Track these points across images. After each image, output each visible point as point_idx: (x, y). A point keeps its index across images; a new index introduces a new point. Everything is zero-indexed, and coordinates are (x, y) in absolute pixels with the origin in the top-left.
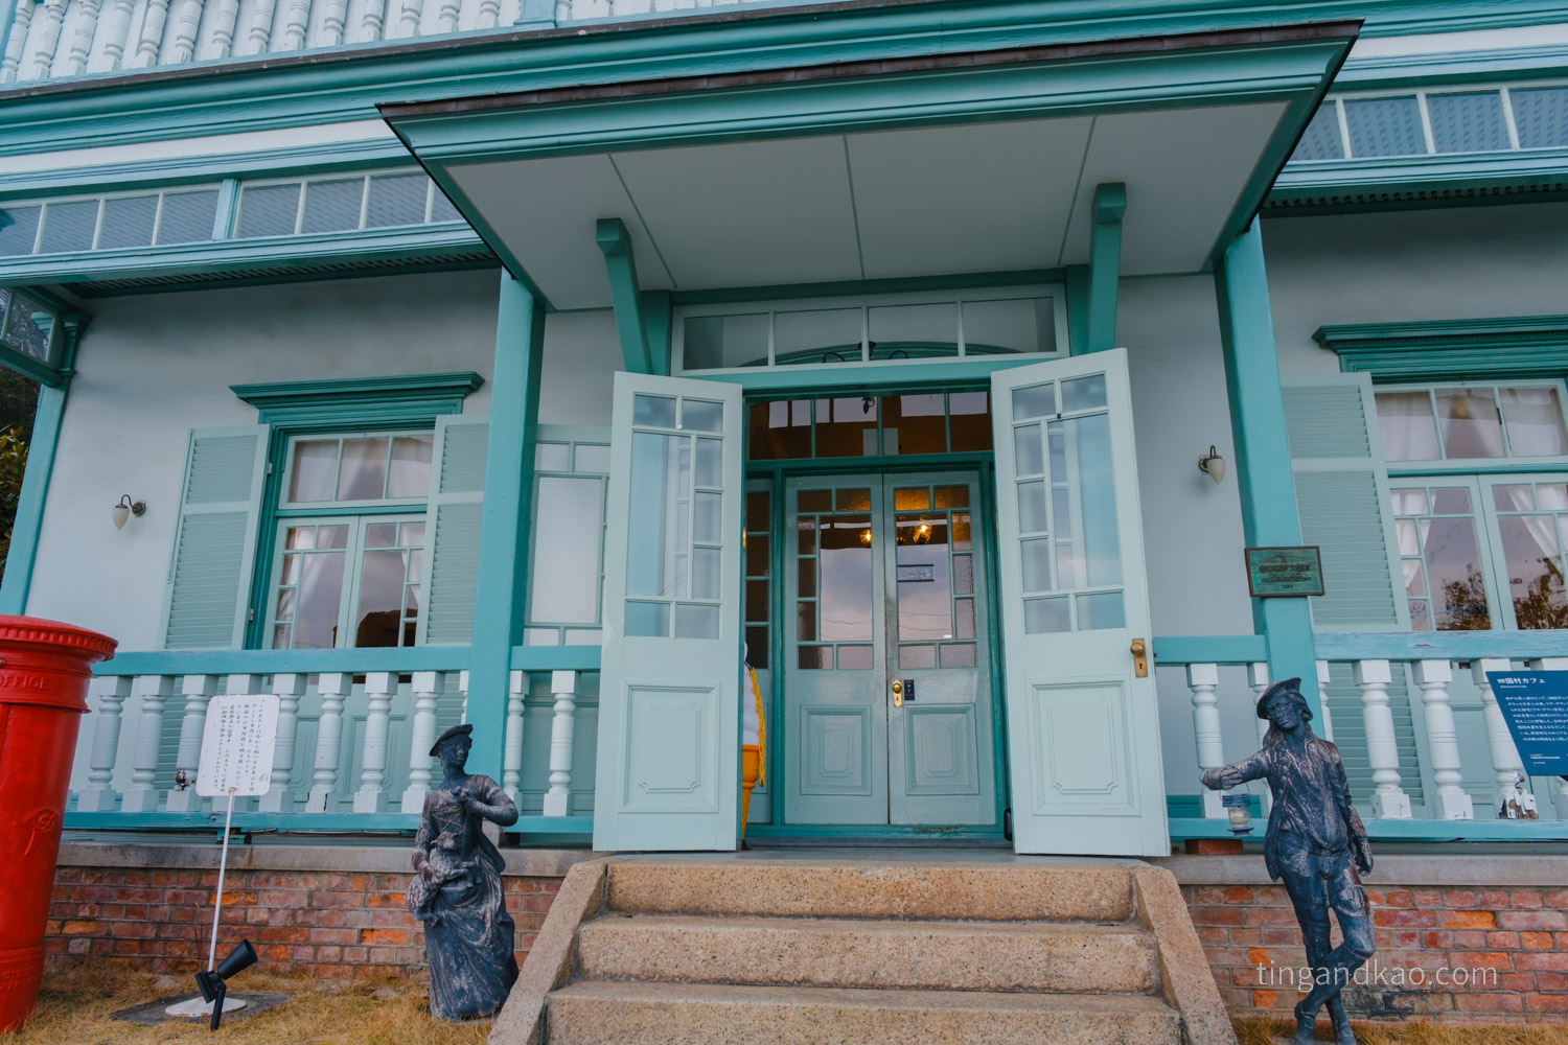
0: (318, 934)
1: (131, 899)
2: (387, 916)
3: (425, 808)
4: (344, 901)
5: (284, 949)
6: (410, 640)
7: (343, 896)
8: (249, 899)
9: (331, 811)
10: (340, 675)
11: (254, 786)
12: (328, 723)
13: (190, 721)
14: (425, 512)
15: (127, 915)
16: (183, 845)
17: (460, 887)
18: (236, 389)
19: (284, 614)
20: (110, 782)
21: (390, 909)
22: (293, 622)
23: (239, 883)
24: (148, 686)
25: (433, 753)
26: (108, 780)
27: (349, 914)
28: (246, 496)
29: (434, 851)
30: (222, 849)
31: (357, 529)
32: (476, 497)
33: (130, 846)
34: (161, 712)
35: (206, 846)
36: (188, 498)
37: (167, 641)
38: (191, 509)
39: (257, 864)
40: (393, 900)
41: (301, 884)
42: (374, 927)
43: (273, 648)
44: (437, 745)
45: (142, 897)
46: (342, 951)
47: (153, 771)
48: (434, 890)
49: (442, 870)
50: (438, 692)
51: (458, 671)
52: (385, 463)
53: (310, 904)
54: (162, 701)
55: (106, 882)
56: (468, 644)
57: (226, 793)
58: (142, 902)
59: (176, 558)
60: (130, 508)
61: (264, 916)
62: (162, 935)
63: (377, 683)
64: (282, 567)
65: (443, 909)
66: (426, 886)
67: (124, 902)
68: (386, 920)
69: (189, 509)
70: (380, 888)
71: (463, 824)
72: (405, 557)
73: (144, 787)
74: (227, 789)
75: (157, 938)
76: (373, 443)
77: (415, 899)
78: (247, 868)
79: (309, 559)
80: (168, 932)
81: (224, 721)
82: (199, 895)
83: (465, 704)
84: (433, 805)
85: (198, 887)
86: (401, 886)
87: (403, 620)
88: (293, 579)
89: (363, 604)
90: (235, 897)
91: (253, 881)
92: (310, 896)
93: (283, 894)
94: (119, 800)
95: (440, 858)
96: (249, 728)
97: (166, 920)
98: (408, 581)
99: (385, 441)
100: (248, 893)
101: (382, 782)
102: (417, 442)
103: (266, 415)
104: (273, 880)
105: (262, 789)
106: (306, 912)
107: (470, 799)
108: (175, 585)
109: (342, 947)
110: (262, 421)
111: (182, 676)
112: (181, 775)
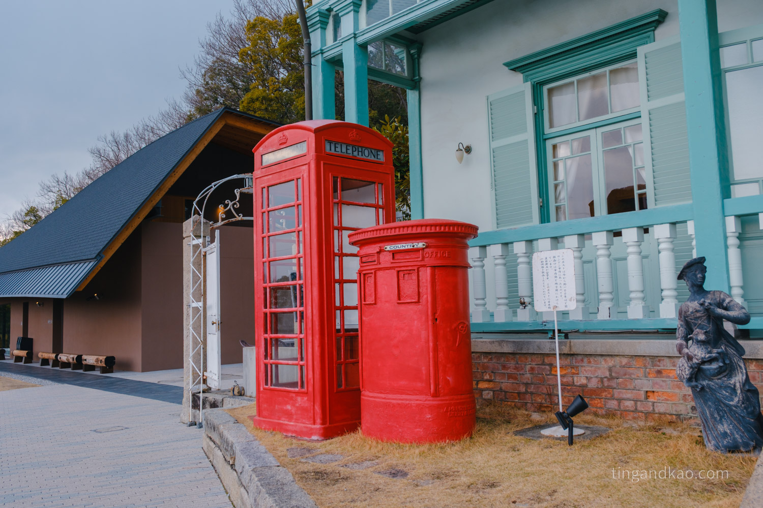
0: (619, 393)
1: (509, 370)
2: (661, 383)
3: (680, 314)
4: (632, 374)
5: (599, 401)
6: (643, 206)
7: (631, 370)
8: (573, 371)
9: (614, 318)
10: (605, 233)
11: (567, 304)
12: (603, 264)
13: (522, 269)
14: (640, 117)
15: (508, 379)
16: (531, 340)
17: (714, 366)
18: (507, 65)
19: (559, 199)
20: (486, 306)
21: (663, 379)
22: (566, 203)
23: (568, 361)
24: (495, 250)
25: (680, 277)
26: (484, 305)
27: (636, 381)
28: (525, 130)
29: (691, 342)
30: (555, 342)
31: (595, 137)
32: (679, 97)
33: (503, 341)
34: (505, 265)
35: (544, 340)
36: (493, 138)
37: (498, 224)
38: (496, 144)
39: (574, 351)
40: (664, 374)
41: (603, 363)
42: (654, 390)
43: (557, 221)
44: (682, 272)
45: (514, 369)
46: (636, 404)
47: (506, 298)
48: (696, 368)
49: (699, 354)
50: (673, 238)
51: (685, 222)
52: (606, 89)
53: (611, 375)
54: (504, 258)
55: (494, 361)
56: (690, 202)
57: (552, 310)
58: (515, 371)
59: (493, 175)
60: (464, 150)
61: (584, 381)
62: (529, 390)
63: (630, 235)
64: (553, 169)
65: (704, 380)
66: (690, 365)
67: (506, 372)
68: (661, 386)
69: (495, 144)
70: (654, 365)
71: (709, 324)
72: (631, 150)
73: (503, 308)
74: (552, 307)
75: (526, 392)
76: (595, 78)
77: (683, 373)
78: (569, 353)
79: (569, 162)
80: (532, 389)
81: (543, 267)
82: (545, 368)
83: (694, 243)
84: (685, 312)
85: (543, 364)
86: (668, 364)
87: (637, 192)
88: (561, 176)
89: (607, 185)
90: (565, 370)
91: (574, 361)
92: (610, 370)
93: (593, 369)
94: (492, 315)
95: (696, 346)
96: (558, 270)
97: (529, 382)
98: (635, 166)
99: (604, 75)
100: (572, 368)
101: (643, 299)
102: (626, 70)
103: (527, 76)
104: (585, 360)
105: (572, 306)
106: (609, 380)
107: (712, 307)
108: (496, 191)
109: (636, 401)
110: (526, 81)
111: (512, 243)
112: (522, 300)
